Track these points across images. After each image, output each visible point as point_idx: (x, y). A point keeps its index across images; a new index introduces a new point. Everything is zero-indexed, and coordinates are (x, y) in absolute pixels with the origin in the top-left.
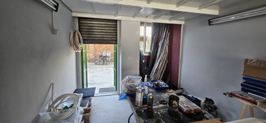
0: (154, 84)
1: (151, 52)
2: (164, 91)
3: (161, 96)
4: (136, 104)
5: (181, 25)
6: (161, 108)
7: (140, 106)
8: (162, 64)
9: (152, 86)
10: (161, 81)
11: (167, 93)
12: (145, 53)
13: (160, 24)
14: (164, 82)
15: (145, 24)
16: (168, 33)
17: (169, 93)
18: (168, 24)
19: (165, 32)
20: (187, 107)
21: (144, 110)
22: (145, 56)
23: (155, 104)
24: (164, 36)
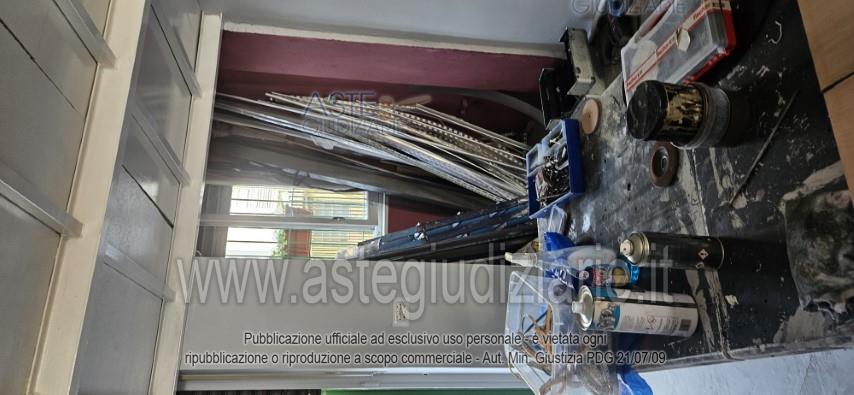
0: (548, 202)
1: (372, 188)
2: (588, 148)
3: (624, 167)
4: (687, 334)
5: (226, 37)
6: (704, 188)
7: (695, 311)
8: (433, 133)
9: (562, 212)
10: (533, 156)
11: (606, 135)
12: (372, 221)
13: (215, 143)
14: (539, 142)
15: (213, 220)
16: (267, 99)
17: (605, 124)
18: (217, 98)
19: (262, 116)
20: (692, 33)
21: (726, 291)
22: (392, 226)
23: (678, 213)
24: (286, 122)
